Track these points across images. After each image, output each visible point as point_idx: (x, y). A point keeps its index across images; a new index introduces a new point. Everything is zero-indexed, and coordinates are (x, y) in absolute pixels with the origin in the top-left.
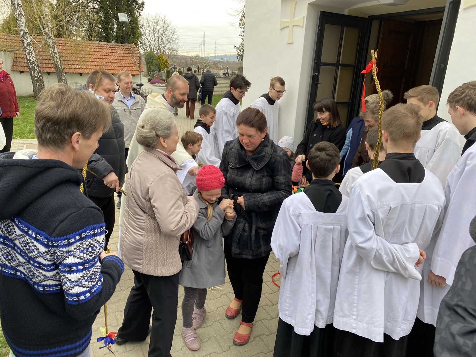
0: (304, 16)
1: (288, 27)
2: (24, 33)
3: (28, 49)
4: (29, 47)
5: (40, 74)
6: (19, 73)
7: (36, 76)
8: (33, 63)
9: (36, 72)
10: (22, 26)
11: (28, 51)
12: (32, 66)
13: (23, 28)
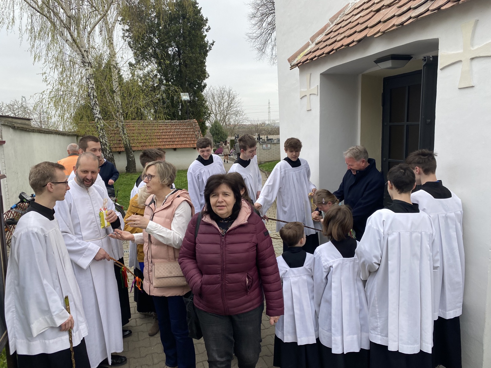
0: (318, 86)
1: (306, 96)
2: (98, 120)
4: (102, 131)
5: (111, 154)
7: (108, 155)
8: (105, 145)
10: (97, 114)
11: (101, 134)
13: (97, 115)
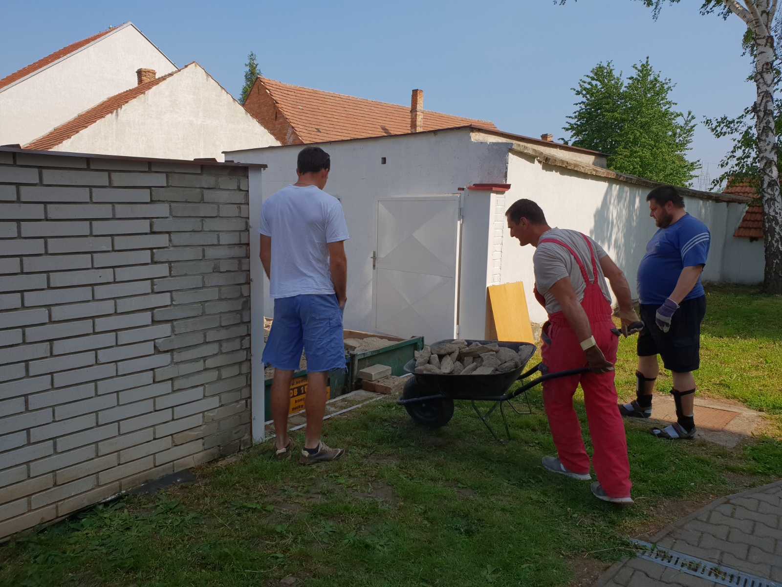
2: (766, 164)
3: (769, 194)
4: (772, 190)
6: (748, 240)
7: (775, 245)
8: (773, 220)
9: (777, 236)
11: (767, 196)
12: (771, 226)
